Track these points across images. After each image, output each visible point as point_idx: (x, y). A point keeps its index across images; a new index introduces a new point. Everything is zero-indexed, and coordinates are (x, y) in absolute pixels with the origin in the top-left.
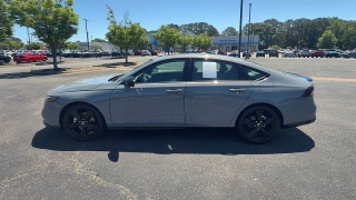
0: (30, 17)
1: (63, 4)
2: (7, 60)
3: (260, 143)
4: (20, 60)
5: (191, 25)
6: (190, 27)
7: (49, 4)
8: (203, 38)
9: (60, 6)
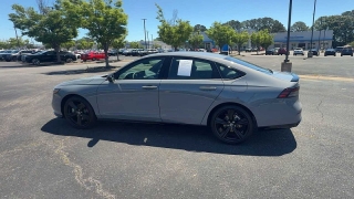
0: (85, 19)
1: (112, 5)
2: (74, 58)
3: (233, 144)
4: (85, 58)
5: (254, 21)
6: (252, 23)
7: (99, 6)
8: (262, 35)
9: (109, 7)
